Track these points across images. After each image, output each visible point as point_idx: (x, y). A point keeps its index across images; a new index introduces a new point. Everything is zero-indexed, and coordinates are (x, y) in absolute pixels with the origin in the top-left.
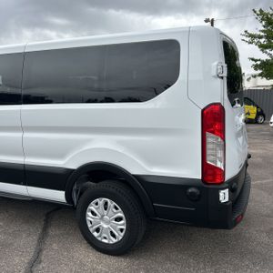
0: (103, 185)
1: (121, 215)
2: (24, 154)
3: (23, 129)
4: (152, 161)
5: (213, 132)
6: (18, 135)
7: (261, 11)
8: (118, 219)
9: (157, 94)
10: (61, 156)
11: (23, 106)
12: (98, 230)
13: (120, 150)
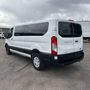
1: (39, 61)
3: (25, 41)
5: (54, 43)
8: (38, 62)
10: (30, 47)
12: (35, 64)
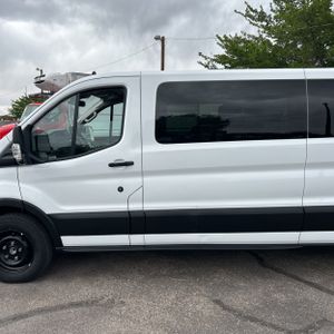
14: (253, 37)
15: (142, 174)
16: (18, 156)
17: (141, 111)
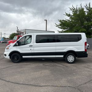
0: (69, 54)
2: (56, 50)
3: (56, 46)
4: (78, 49)
6: (55, 47)
7: (60, 20)
9: (79, 40)
11: (56, 43)
13: (74, 48)
14: (68, 20)
15: (34, 47)
16: (17, 45)
17: (34, 38)
